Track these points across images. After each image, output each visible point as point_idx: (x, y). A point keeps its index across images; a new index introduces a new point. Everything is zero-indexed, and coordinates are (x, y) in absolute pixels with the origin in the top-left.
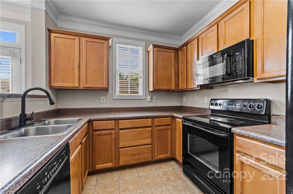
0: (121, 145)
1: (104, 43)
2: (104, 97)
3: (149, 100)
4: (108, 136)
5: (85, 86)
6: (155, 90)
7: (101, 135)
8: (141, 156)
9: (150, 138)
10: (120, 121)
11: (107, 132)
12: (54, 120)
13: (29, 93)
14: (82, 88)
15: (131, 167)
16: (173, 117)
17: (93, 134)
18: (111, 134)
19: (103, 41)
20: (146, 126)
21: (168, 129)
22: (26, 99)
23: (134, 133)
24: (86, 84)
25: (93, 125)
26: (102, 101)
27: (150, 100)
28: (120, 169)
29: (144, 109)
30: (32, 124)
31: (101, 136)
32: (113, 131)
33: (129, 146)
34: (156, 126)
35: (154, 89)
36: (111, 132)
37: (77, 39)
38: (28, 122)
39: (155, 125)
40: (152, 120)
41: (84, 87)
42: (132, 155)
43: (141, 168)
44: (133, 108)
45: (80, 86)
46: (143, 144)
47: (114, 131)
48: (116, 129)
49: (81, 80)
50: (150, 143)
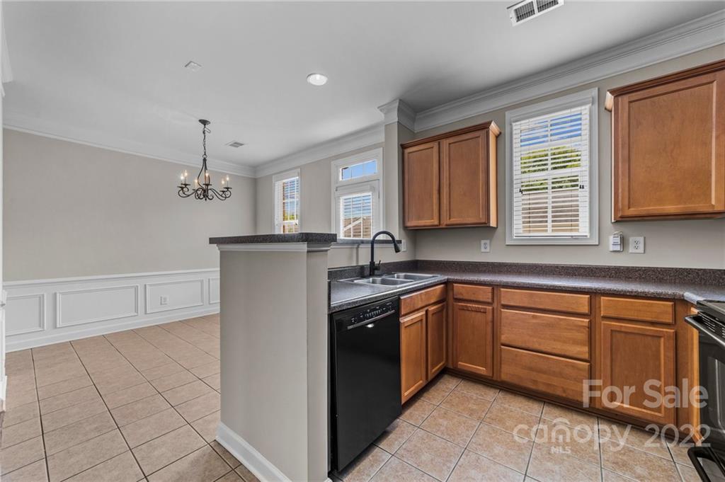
0: (504, 338)
1: (479, 137)
2: (488, 242)
3: (612, 248)
4: (479, 314)
5: (449, 222)
6: (621, 217)
7: (467, 309)
8: (555, 381)
9: (584, 345)
10: (502, 289)
11: (476, 306)
12: (404, 274)
13: (377, 238)
14: (444, 227)
15: (532, 398)
16: (681, 302)
17: (453, 305)
18: (485, 313)
19: (477, 134)
20: (570, 310)
21: (660, 337)
22: (375, 245)
23: (534, 321)
24: (450, 219)
25: (453, 289)
26: (483, 250)
27: (618, 248)
28: (505, 390)
29: (592, 270)
30: (380, 276)
31: (468, 312)
32: (487, 307)
33: (524, 346)
34: (605, 318)
35: (620, 215)
36: (486, 309)
37: (435, 145)
38: (376, 272)
39: (602, 315)
40: (591, 298)
41: (446, 225)
42: (531, 369)
43: (556, 409)
44: (557, 267)
45: (442, 222)
46: (563, 353)
47: (490, 308)
48: (495, 305)
49: (442, 212)
50: (586, 356)
